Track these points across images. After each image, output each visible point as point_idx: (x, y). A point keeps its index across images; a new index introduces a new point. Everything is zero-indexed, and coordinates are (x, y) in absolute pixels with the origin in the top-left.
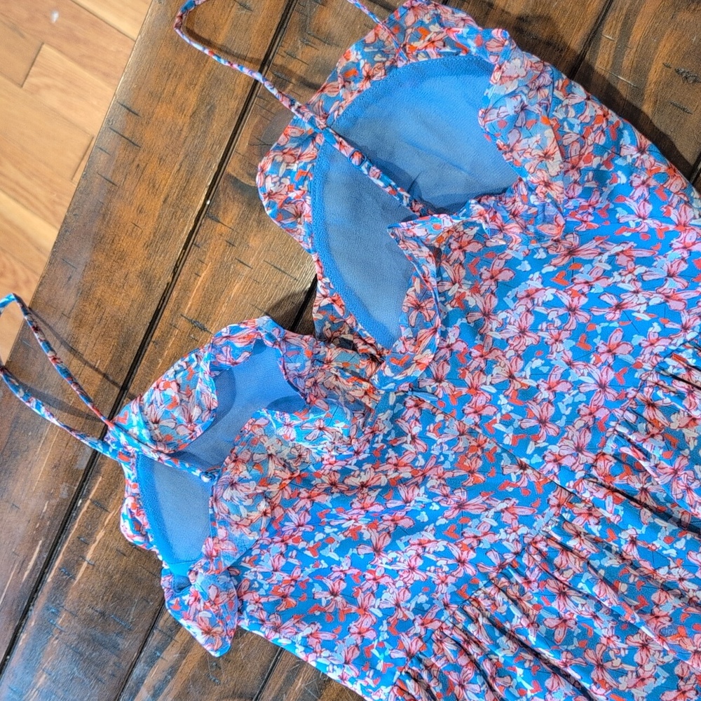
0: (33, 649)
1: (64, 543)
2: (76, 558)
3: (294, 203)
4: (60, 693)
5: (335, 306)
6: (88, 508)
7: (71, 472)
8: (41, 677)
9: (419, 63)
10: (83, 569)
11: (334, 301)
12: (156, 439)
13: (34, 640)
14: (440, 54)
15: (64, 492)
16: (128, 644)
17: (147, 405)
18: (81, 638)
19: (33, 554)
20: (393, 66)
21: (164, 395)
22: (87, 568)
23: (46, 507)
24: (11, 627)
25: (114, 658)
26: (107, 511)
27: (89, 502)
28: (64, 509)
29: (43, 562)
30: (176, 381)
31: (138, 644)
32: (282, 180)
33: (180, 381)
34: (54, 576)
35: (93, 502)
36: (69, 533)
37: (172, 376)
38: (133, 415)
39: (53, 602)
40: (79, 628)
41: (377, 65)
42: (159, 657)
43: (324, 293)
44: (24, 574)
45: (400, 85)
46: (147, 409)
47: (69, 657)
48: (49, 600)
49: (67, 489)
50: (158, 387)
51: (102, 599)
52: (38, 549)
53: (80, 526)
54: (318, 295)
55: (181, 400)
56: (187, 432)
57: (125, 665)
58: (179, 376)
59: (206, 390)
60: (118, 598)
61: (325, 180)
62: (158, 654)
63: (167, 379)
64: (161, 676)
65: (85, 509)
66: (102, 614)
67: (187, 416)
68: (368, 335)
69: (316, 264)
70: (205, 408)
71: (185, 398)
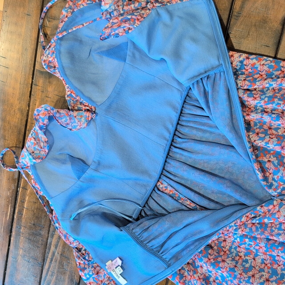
0: (16, 242)
1: (17, 204)
2: (22, 208)
3: (53, 63)
4: (28, 255)
5: (72, 94)
6: (21, 190)
7: (13, 180)
8: (20, 251)
9: (81, 8)
10: (25, 211)
11: (71, 92)
12: (35, 158)
13: (15, 239)
14: (87, 4)
15: (13, 187)
16: (44, 232)
17: (28, 148)
18: (29, 234)
19: (8, 210)
20: (73, 11)
21: (31, 142)
22: (26, 210)
23: (9, 193)
24: (8, 237)
25: (41, 238)
26: (27, 190)
27: (21, 188)
28: (14, 193)
29: (12, 212)
30: (33, 137)
31: (47, 231)
32: (48, 56)
33: (34, 137)
34: (17, 215)
35: (22, 188)
36: (18, 200)
37: (31, 136)
38: (25, 153)
39: (18, 225)
40: (28, 231)
41: (69, 12)
42: (54, 234)
43: (68, 90)
44: (7, 218)
45: (77, 17)
46: (28, 149)
47: (27, 242)
48: (17, 224)
49: (14, 186)
50: (28, 141)
51: (33, 219)
52: (10, 208)
53: (20, 197)
54: (66, 91)
55: (37, 143)
56: (44, 152)
57: (45, 240)
58: (33, 135)
59: (42, 136)
60: (37, 218)
61: (60, 52)
62: (54, 233)
63: (30, 137)
64: (56, 241)
65: (20, 191)
66: (34, 224)
67: (40, 147)
68: (85, 102)
69: (63, 81)
70: (44, 142)
71: (38, 142)
